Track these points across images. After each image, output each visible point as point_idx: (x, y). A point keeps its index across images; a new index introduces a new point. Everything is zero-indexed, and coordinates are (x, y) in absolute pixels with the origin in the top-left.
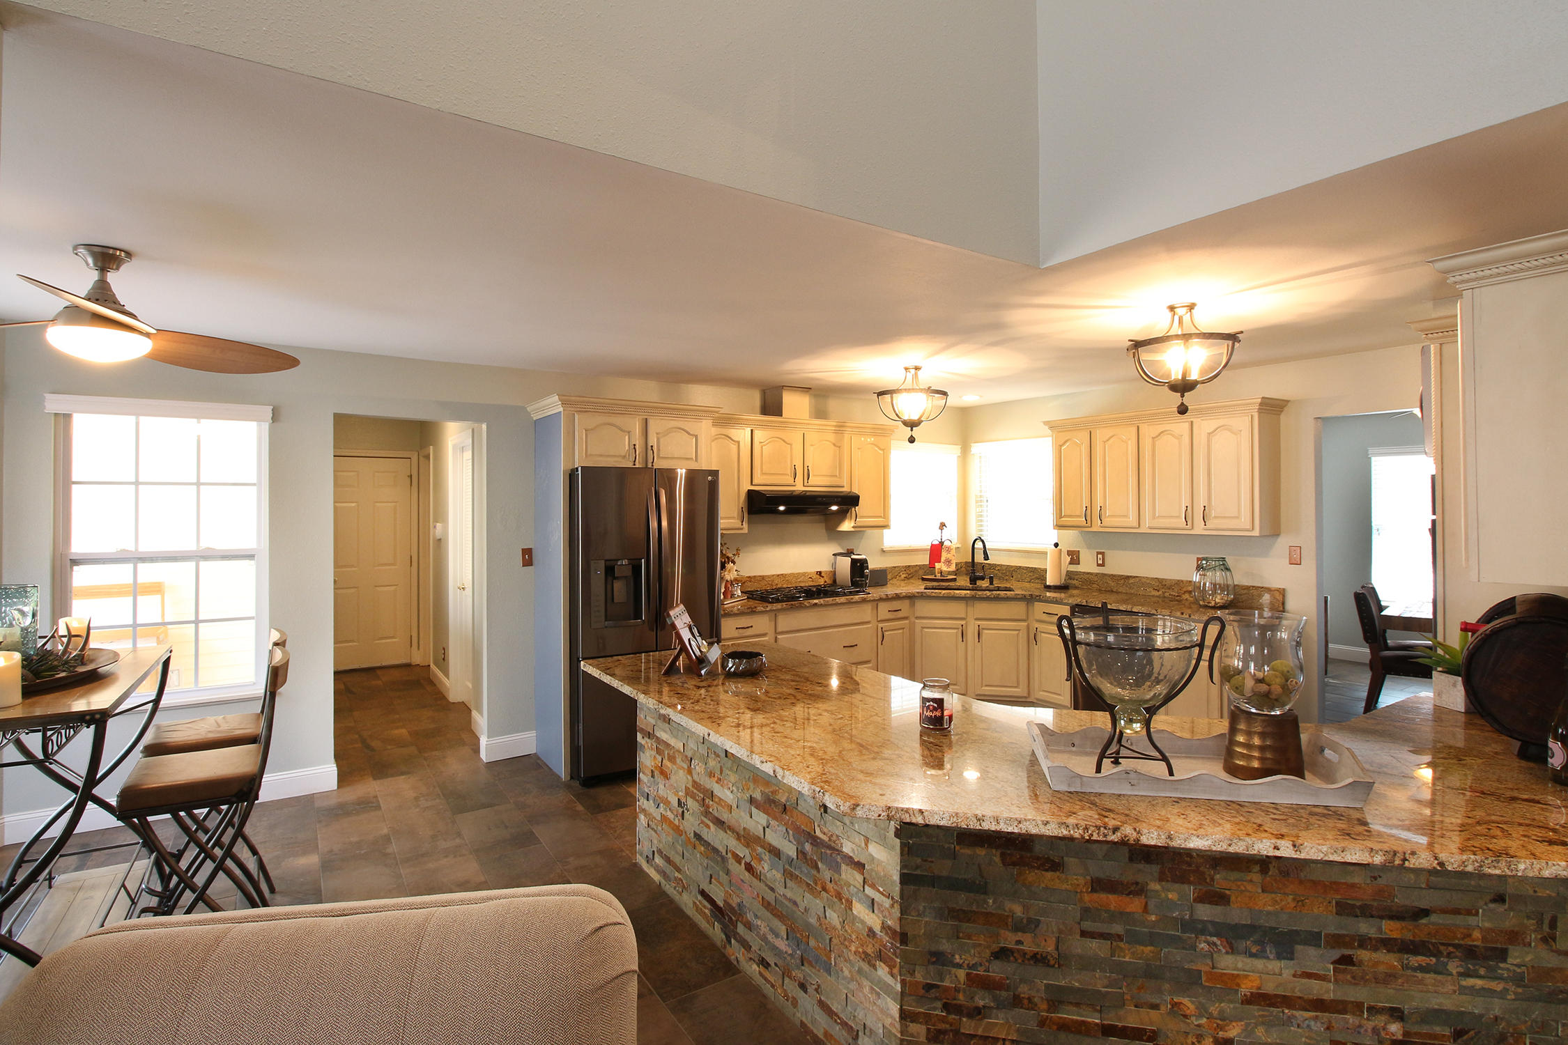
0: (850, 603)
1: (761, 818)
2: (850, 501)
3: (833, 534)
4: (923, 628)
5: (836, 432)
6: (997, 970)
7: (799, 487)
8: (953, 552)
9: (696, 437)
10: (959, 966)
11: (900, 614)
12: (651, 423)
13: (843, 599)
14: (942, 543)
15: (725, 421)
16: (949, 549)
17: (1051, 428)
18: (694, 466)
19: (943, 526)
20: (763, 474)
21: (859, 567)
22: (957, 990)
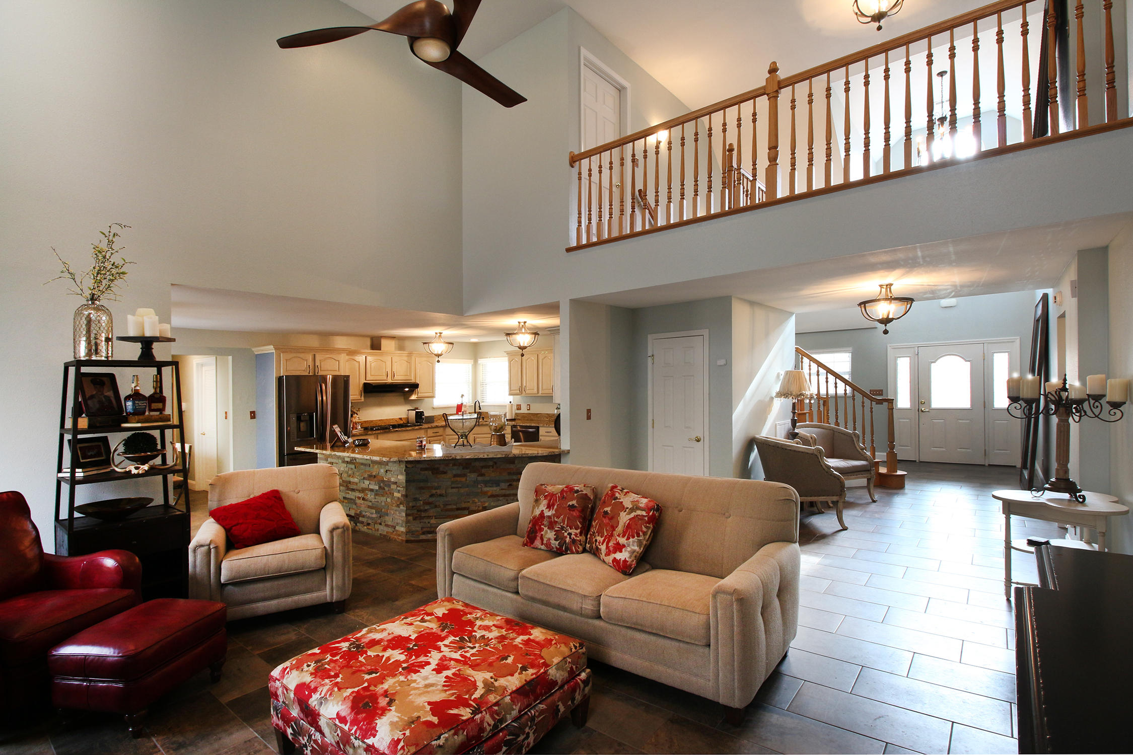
0: (414, 430)
1: (367, 482)
2: (414, 387)
3: (407, 401)
4: (449, 439)
5: (408, 356)
6: (431, 500)
7: (389, 381)
8: (468, 407)
9: (339, 361)
10: (421, 501)
11: (438, 434)
12: (317, 356)
13: (410, 428)
14: (462, 404)
15: (352, 353)
16: (465, 406)
17: (507, 354)
18: (337, 373)
19: (462, 396)
20: (371, 375)
21: (419, 415)
22: (420, 506)
